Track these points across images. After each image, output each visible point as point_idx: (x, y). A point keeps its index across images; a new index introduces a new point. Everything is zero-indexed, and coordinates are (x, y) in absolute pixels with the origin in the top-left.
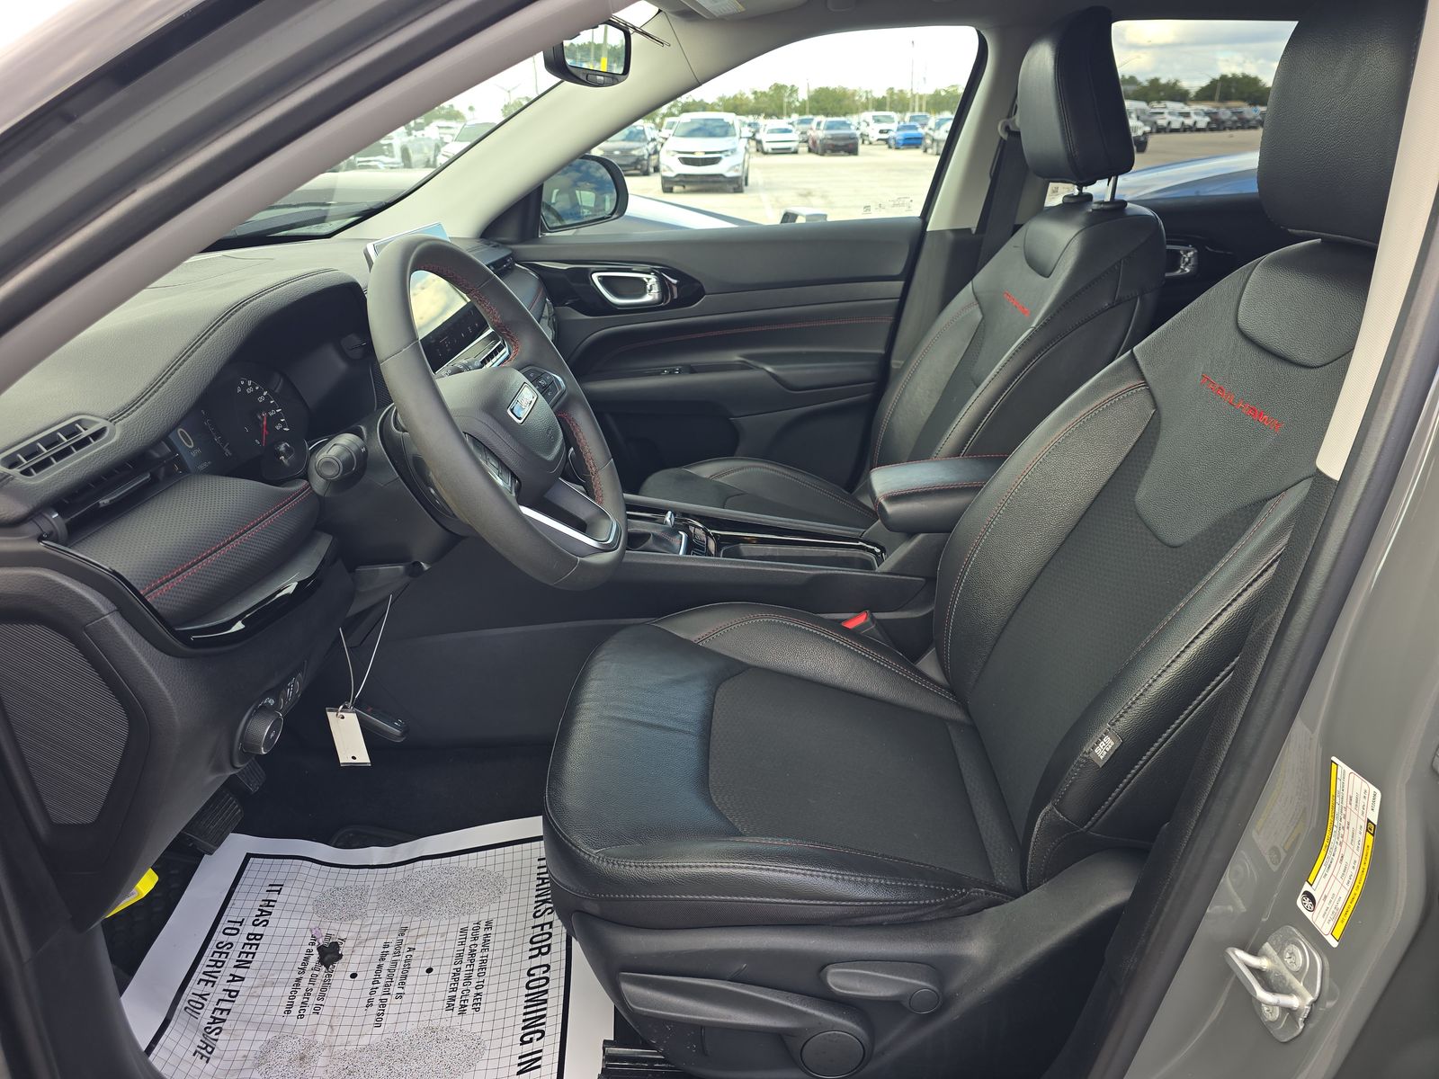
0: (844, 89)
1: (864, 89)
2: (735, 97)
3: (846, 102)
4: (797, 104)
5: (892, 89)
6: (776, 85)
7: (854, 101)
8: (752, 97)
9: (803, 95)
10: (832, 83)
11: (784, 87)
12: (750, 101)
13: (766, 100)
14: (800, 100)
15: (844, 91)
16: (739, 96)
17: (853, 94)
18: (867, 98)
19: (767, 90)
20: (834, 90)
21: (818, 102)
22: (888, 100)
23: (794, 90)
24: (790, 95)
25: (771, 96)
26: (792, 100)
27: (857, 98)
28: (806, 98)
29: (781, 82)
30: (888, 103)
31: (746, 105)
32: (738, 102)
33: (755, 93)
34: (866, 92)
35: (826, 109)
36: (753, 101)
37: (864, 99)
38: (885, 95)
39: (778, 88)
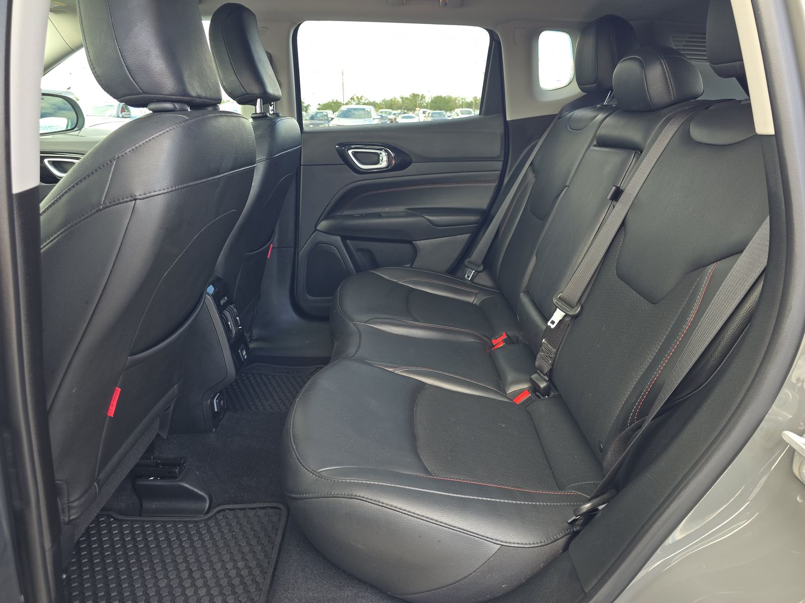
0: (450, 97)
1: (461, 97)
2: (391, 100)
3: (451, 104)
4: (425, 104)
5: (476, 97)
6: (413, 94)
7: (456, 103)
8: (400, 100)
9: (428, 100)
10: (444, 94)
11: (418, 95)
12: (400, 102)
13: (408, 101)
14: (426, 102)
15: (450, 98)
16: (393, 100)
17: (455, 99)
18: (462, 102)
19: (409, 97)
20: (445, 98)
21: (436, 104)
22: (474, 103)
23: (423, 97)
24: (421, 99)
25: (411, 100)
26: (422, 102)
27: (457, 102)
28: (430, 101)
29: (416, 93)
30: (474, 105)
31: (397, 104)
32: (393, 103)
33: (402, 98)
34: (462, 98)
35: (440, 107)
36: (401, 102)
37: (461, 102)
38: (472, 100)
39: (415, 96)
